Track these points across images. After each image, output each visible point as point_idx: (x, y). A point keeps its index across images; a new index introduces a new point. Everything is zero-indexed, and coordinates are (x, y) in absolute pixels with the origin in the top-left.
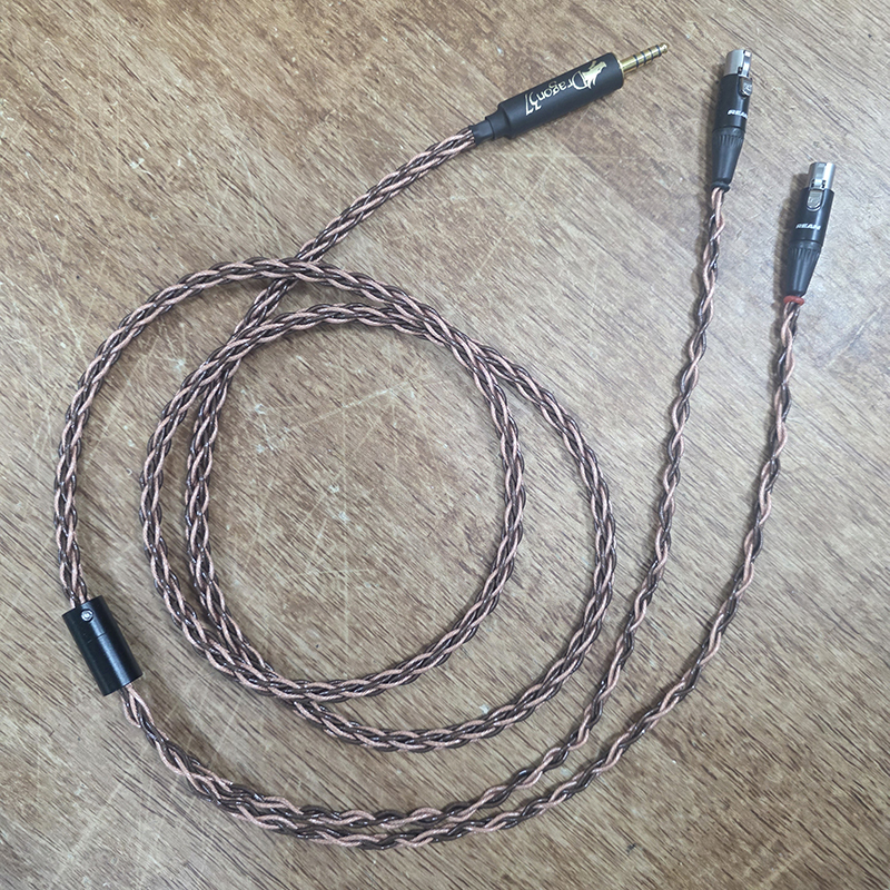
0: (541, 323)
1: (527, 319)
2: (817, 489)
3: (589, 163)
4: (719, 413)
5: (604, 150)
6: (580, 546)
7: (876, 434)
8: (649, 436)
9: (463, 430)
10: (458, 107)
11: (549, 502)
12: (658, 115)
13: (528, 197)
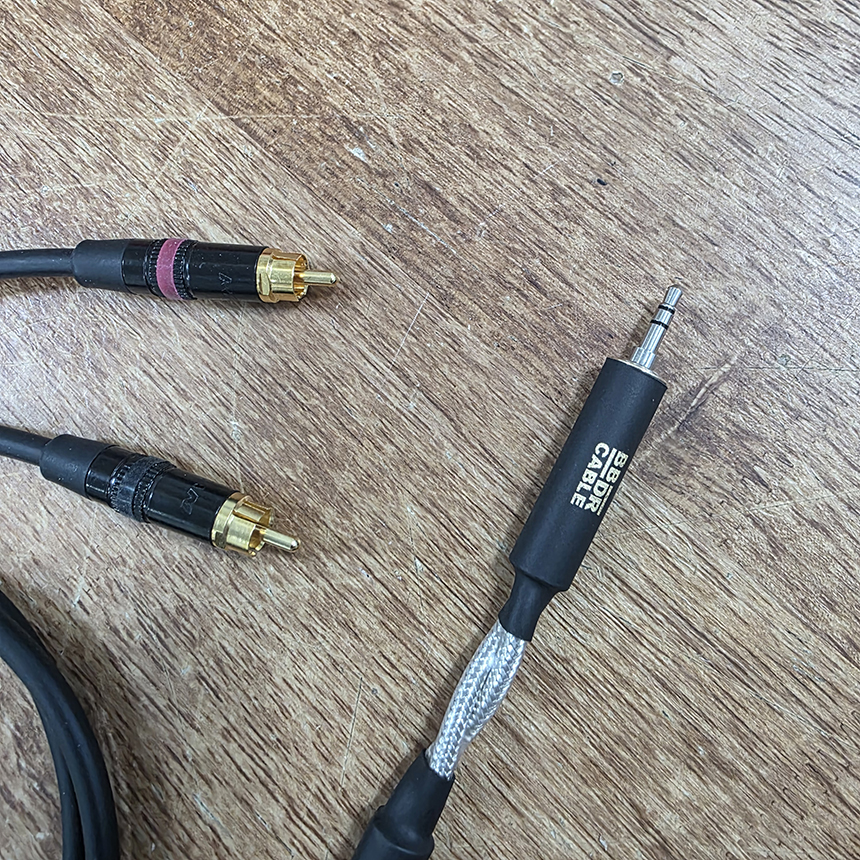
0: (160, 381)
1: (139, 374)
2: (618, 697)
3: (246, 127)
4: (441, 543)
5: (271, 106)
6: (194, 775)
7: (731, 595)
8: (320, 580)
9: (29, 557)
10: (63, 56)
11: (150, 690)
12: (356, 48)
13: (152, 184)
